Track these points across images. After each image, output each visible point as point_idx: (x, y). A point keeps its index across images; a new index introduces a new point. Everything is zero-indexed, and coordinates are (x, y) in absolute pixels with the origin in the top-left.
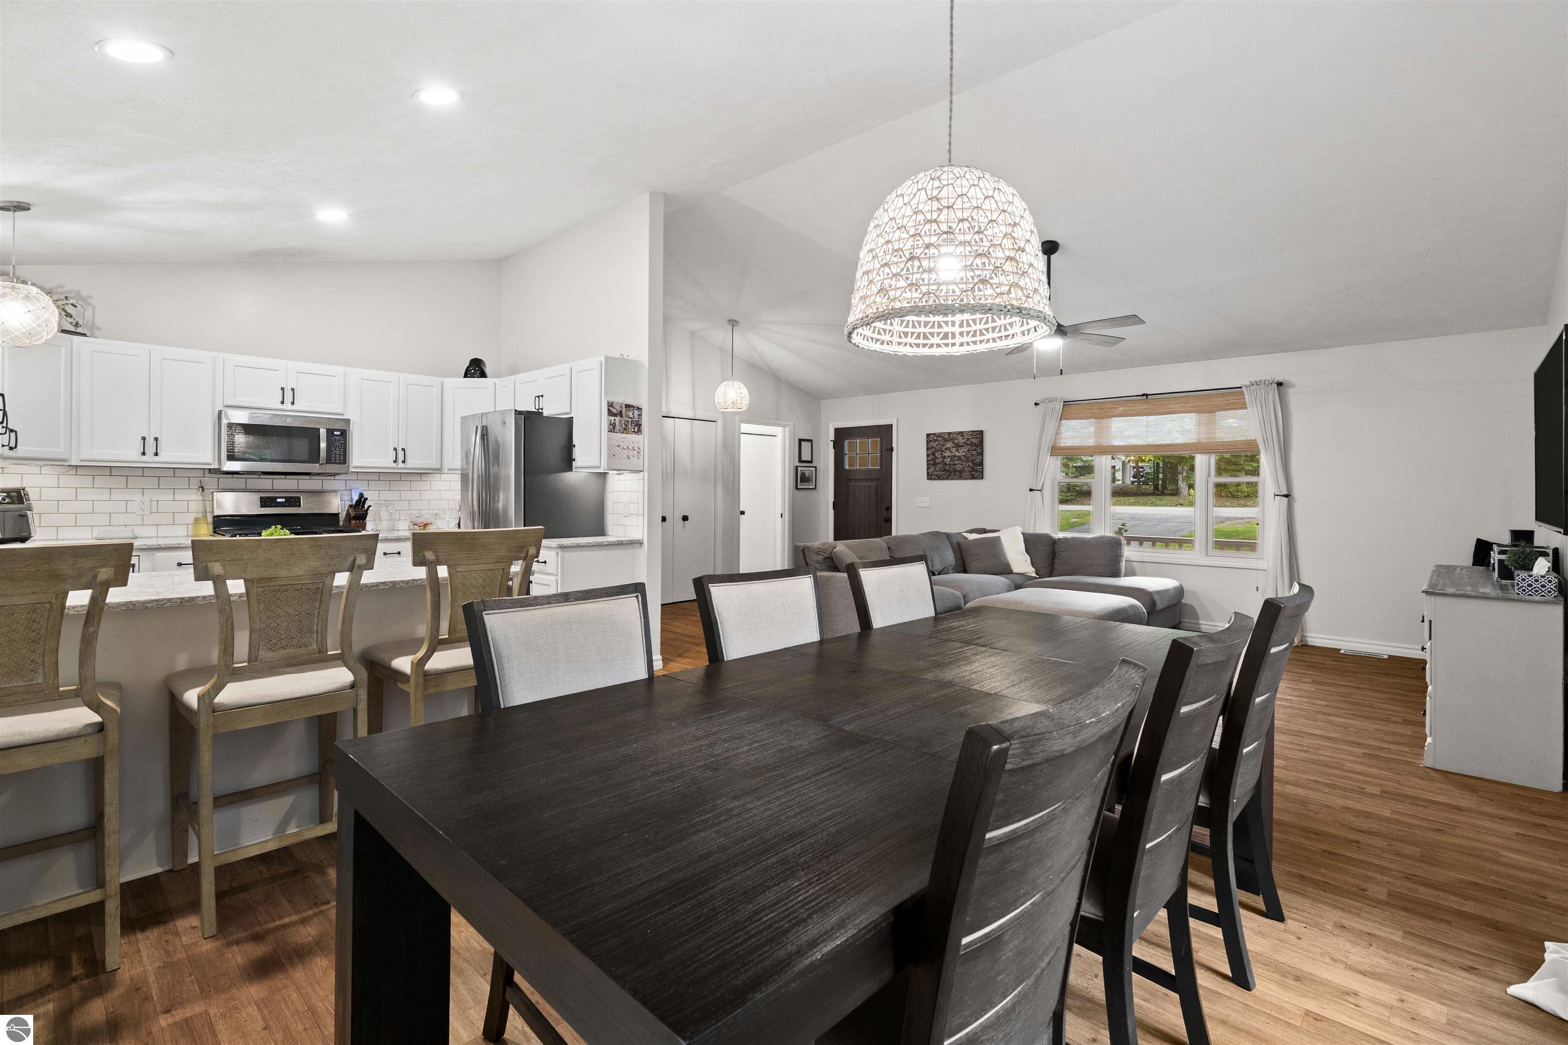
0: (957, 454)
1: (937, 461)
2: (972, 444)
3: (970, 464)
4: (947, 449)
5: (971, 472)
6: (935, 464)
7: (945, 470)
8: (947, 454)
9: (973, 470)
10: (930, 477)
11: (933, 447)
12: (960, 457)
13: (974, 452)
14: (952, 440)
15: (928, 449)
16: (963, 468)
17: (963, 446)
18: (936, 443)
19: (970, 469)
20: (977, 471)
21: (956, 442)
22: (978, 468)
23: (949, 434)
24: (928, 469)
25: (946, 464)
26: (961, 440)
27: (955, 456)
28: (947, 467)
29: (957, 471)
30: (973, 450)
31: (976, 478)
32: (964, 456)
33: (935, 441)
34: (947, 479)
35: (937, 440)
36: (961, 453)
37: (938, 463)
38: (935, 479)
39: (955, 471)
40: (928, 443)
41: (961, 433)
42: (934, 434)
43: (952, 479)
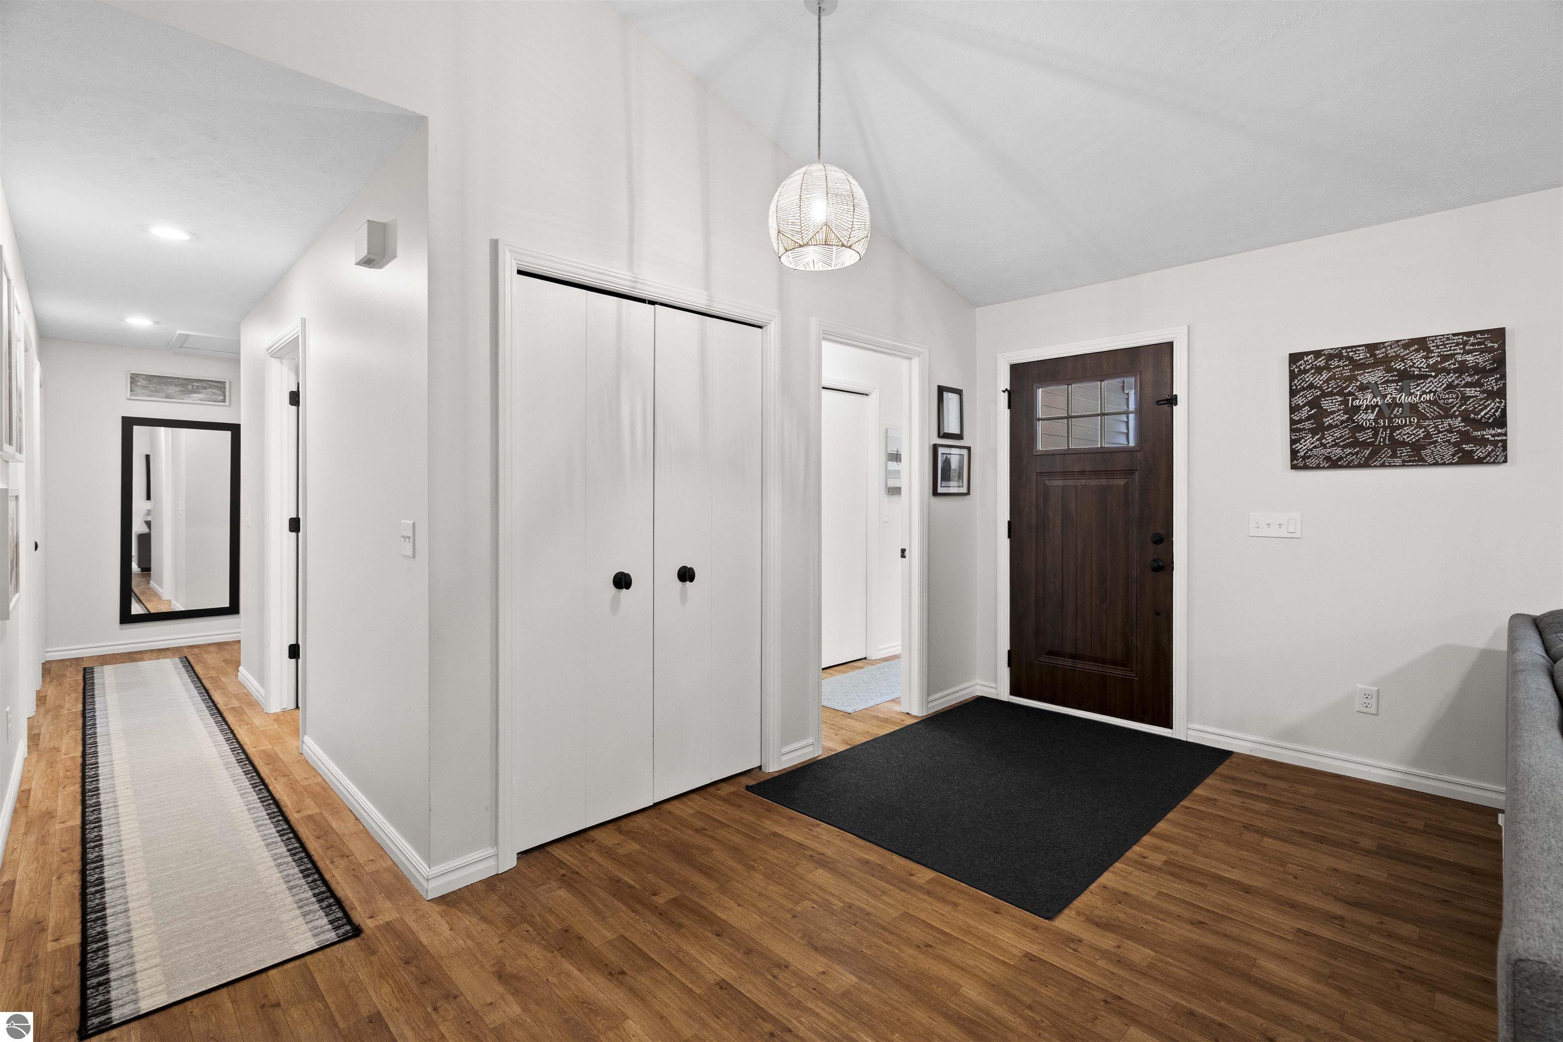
0: (1404, 399)
1: (1327, 421)
2: (1462, 369)
3: (1457, 423)
4: (1363, 388)
5: (1455, 444)
6: (1319, 429)
7: (1355, 443)
8: (1367, 399)
9: (1466, 437)
10: (1299, 461)
11: (1311, 386)
12: (1413, 407)
13: (1469, 392)
14: (1385, 362)
15: (1293, 393)
16: (1428, 435)
17: (1425, 377)
18: (1325, 375)
19: (1454, 438)
20: (1483, 442)
21: (1400, 366)
22: (1488, 433)
23: (1372, 348)
24: (1293, 442)
25: (1361, 428)
26: (1418, 361)
27: (1394, 404)
28: (1361, 436)
29: (1404, 444)
30: (1468, 385)
31: (1480, 461)
32: (1433, 403)
33: (1319, 370)
34: (1365, 464)
35: (1327, 368)
36: (1419, 394)
37: (1330, 427)
38: (1318, 467)
39: (1395, 444)
40: (1293, 376)
41: (1421, 344)
42: (1317, 354)
43: (1383, 465)
